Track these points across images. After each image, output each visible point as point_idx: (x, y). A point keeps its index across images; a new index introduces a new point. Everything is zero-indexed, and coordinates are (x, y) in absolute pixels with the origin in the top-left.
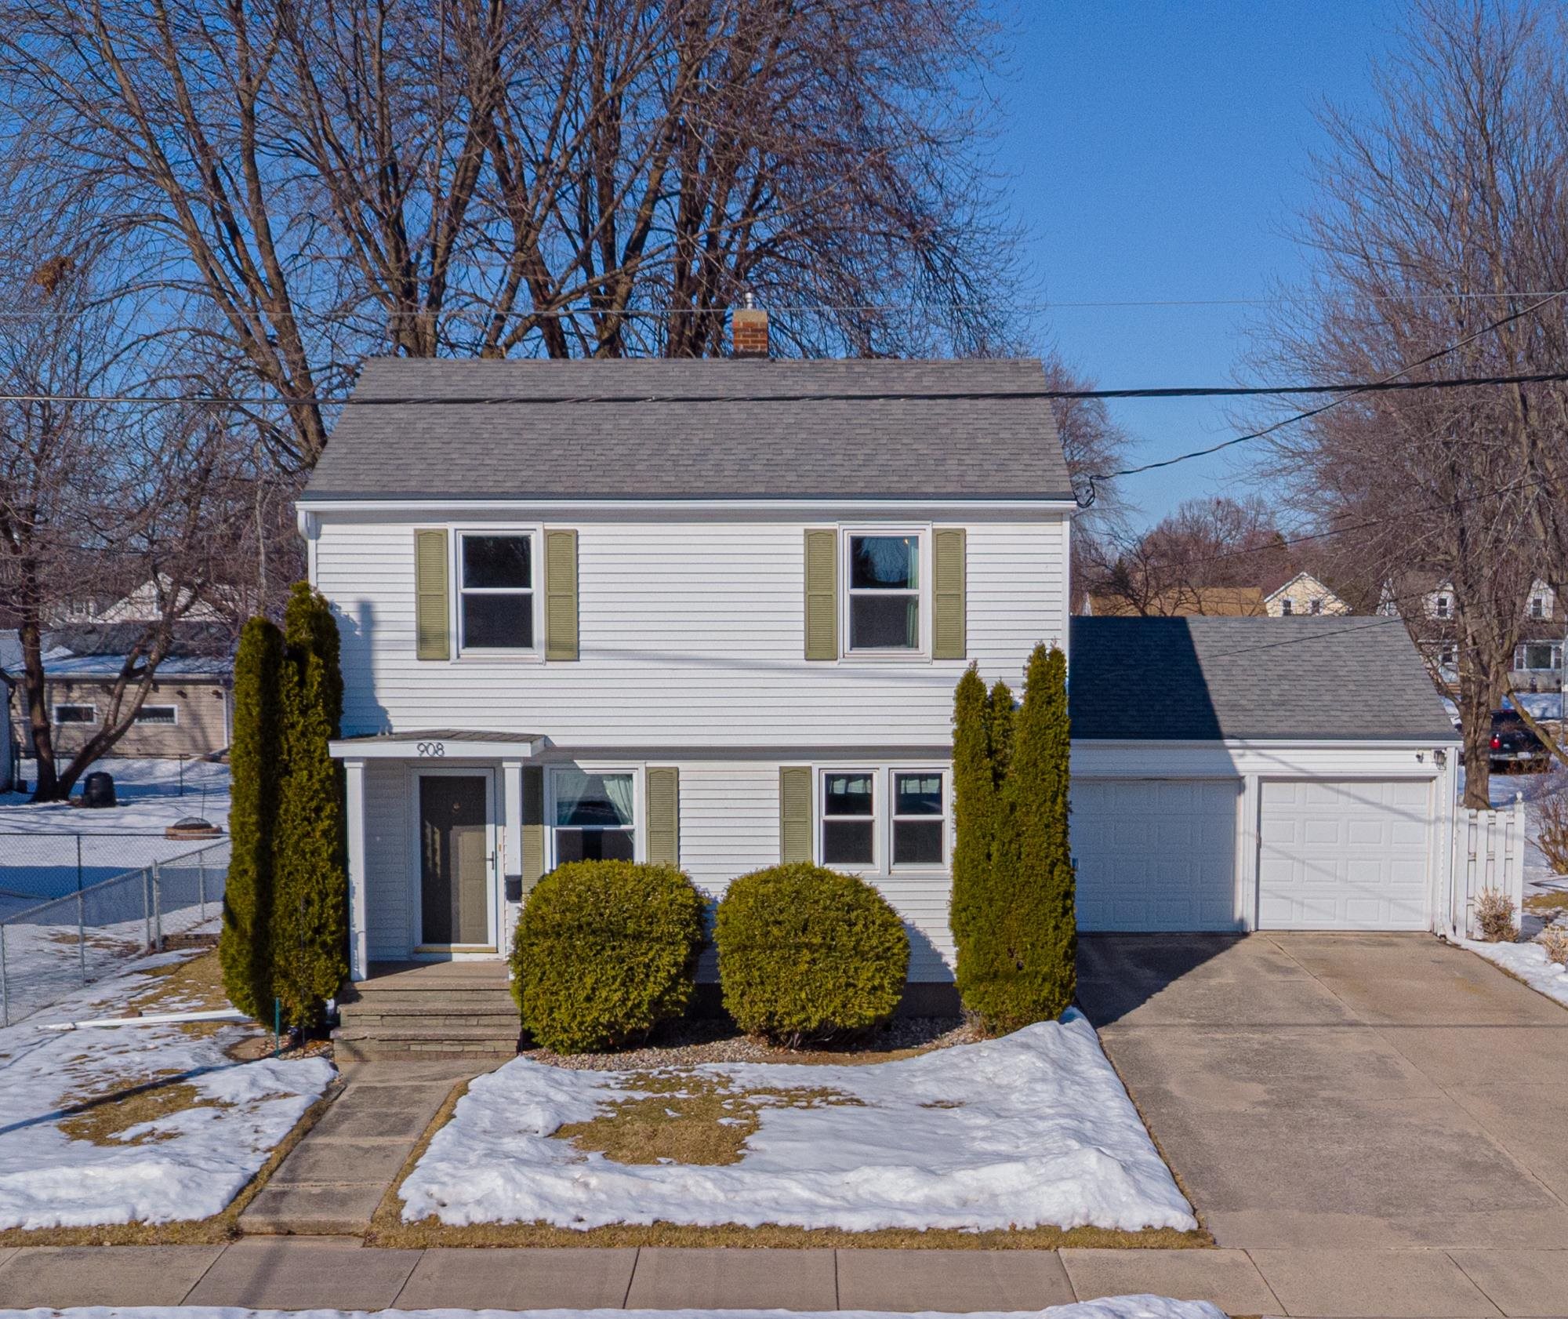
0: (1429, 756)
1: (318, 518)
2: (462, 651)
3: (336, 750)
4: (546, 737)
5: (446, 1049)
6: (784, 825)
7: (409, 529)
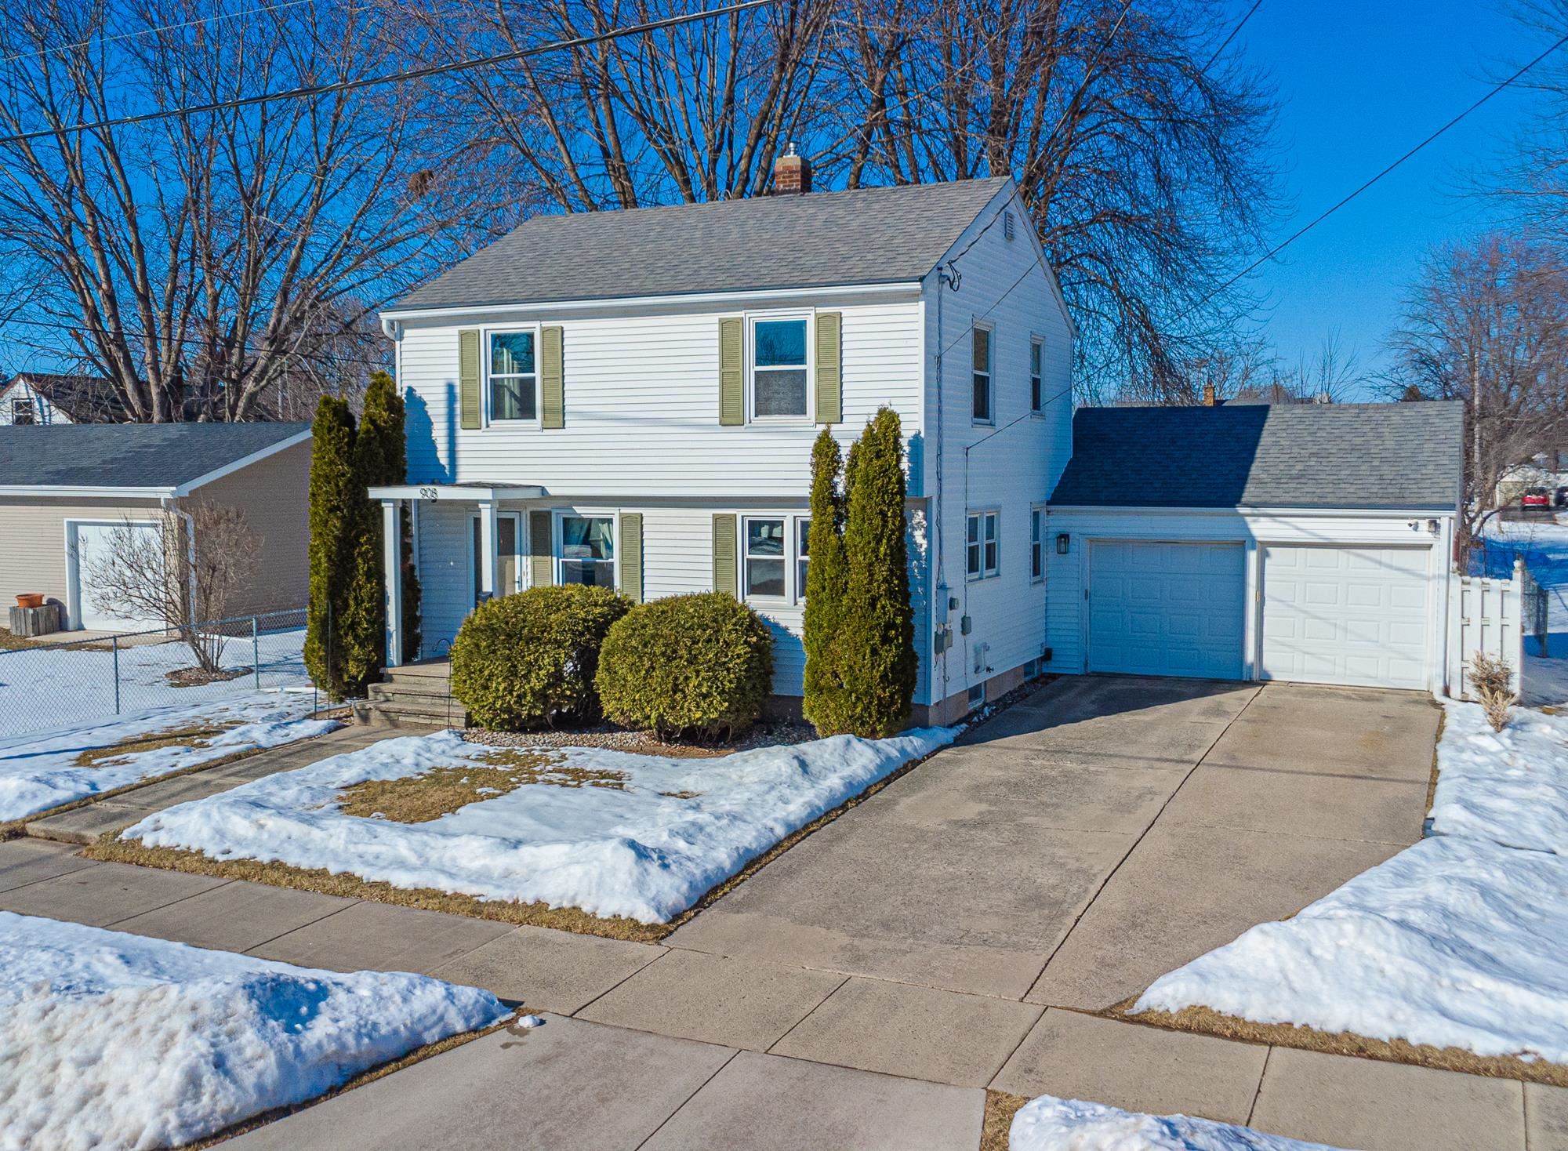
0: (1424, 525)
1: (403, 324)
2: (490, 422)
3: (374, 493)
4: (543, 489)
5: (421, 721)
6: (716, 562)
7: (455, 330)
